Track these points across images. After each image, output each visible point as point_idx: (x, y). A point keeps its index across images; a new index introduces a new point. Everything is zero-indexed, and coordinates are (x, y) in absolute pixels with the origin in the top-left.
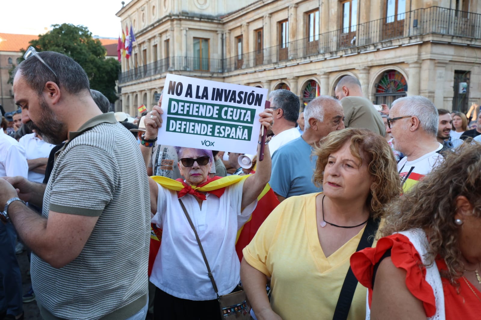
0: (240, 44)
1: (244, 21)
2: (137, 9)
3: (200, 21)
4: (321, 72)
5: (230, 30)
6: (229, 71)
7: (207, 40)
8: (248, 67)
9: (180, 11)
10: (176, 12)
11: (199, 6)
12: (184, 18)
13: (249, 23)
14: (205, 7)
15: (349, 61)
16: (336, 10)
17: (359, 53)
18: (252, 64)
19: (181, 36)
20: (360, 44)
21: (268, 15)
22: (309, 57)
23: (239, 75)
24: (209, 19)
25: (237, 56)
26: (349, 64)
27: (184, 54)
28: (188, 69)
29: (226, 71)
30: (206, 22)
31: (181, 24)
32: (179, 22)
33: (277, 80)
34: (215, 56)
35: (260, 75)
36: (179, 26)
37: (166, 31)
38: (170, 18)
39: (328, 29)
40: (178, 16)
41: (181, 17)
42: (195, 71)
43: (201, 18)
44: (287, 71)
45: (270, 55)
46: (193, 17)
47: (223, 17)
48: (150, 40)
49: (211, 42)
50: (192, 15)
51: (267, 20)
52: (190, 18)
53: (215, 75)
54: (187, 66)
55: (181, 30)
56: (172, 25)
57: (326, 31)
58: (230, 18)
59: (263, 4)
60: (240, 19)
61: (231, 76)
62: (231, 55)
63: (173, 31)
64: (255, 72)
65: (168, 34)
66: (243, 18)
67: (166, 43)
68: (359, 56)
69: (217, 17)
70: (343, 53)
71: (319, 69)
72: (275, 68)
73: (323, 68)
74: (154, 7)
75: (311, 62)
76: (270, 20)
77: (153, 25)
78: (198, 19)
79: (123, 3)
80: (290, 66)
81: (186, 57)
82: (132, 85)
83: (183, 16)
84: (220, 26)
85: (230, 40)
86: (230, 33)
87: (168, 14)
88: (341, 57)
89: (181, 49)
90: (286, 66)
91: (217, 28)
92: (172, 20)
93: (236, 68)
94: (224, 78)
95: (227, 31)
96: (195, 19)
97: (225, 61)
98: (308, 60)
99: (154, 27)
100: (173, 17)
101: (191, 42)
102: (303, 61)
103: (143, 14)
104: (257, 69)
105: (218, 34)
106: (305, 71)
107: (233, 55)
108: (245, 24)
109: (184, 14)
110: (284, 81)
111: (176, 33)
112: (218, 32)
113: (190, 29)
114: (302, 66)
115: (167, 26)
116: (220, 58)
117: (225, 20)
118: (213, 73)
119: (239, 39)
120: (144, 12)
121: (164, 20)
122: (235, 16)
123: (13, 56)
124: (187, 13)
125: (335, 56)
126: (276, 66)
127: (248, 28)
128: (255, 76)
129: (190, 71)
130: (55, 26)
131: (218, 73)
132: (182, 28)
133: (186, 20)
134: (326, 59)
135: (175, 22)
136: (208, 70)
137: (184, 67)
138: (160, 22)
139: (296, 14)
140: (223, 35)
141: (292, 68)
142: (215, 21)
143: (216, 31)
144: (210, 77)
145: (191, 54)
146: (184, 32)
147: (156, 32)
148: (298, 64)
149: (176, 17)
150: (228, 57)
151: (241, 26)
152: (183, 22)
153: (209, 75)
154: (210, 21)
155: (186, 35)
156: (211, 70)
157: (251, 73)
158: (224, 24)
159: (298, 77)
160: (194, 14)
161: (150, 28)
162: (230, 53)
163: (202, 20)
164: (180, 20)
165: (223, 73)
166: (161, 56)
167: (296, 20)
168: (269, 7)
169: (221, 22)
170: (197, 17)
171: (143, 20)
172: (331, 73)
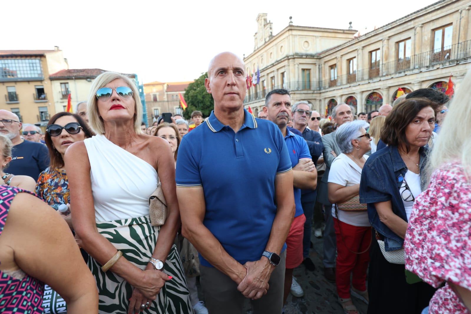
0: (332, 71)
1: (338, 55)
2: (257, 57)
3: (306, 58)
4: (415, 81)
5: (325, 62)
6: (325, 88)
7: (309, 70)
8: (342, 85)
9: (294, 53)
10: (291, 53)
11: (305, 49)
12: (297, 57)
13: (342, 55)
14: (308, 49)
15: (444, 71)
16: (430, 36)
17: (457, 64)
18: (345, 82)
19: (295, 68)
20: (459, 57)
21: (361, 48)
22: (404, 72)
23: (334, 90)
24: (312, 56)
25: (330, 78)
26: (446, 73)
27: (296, 79)
28: (299, 89)
29: (322, 88)
30: (309, 58)
31: (294, 61)
32: (293, 60)
33: (370, 90)
34: (314, 79)
35: (354, 89)
36: (293, 62)
37: (284, 66)
38: (288, 58)
39: (421, 51)
40: (293, 56)
41: (295, 57)
42: (302, 90)
43: (307, 56)
44: (381, 83)
45: (363, 75)
46: (302, 56)
47: (320, 54)
48: (268, 74)
49: (312, 71)
50: (301, 55)
51: (360, 51)
52: (301, 57)
53: (315, 92)
54: (298, 88)
55: (295, 65)
56: (288, 62)
57: (420, 53)
58: (327, 54)
59: (357, 41)
60: (335, 54)
61: (327, 92)
62: (326, 79)
63: (289, 66)
64: (350, 87)
65: (286, 68)
66: (338, 53)
67: (282, 74)
68: (457, 67)
69: (316, 54)
70: (441, 66)
71: (413, 79)
72: (369, 83)
73: (417, 78)
74: (271, 53)
75: (406, 75)
76: (363, 51)
77: (273, 64)
78: (305, 57)
79: (244, 55)
80: (383, 80)
81: (298, 82)
82: (253, 103)
83: (296, 56)
84: (318, 60)
85: (325, 69)
86: (324, 64)
87: (284, 56)
88: (438, 68)
89: (294, 77)
90: (380, 80)
91: (316, 61)
92: (289, 59)
93: (330, 86)
94: (320, 93)
95: (323, 63)
96: (304, 57)
97: (320, 82)
98: (403, 74)
99: (273, 65)
100: (290, 57)
101: (300, 71)
102: (398, 75)
103: (262, 59)
104: (352, 85)
105: (316, 65)
106: (398, 82)
107: (327, 78)
108: (340, 56)
109: (297, 54)
110: (375, 91)
111: (291, 67)
112: (317, 64)
113: (300, 64)
114: (396, 79)
115: (286, 63)
116: (318, 81)
117: (322, 56)
118: (314, 91)
119: (332, 67)
120: (263, 57)
121: (282, 60)
122: (331, 52)
123: (174, 94)
124: (298, 54)
125: (431, 69)
126: (370, 81)
127: (341, 59)
128: (350, 89)
129: (300, 90)
130: (202, 73)
131: (317, 90)
132: (295, 64)
133: (298, 58)
134: (421, 72)
135: (291, 60)
136: (310, 88)
137: (297, 88)
138: (279, 62)
139: (388, 44)
140: (319, 65)
141: (385, 82)
142: (315, 57)
143: (315, 64)
144: (313, 93)
145: (301, 80)
146: (297, 66)
147: (275, 68)
148: (392, 78)
149: (292, 57)
150: (323, 79)
151: (336, 58)
152: (296, 60)
153: (312, 92)
154: (312, 57)
155: (298, 68)
156: (312, 88)
157: (345, 88)
158: (320, 59)
159: (390, 87)
160: (302, 54)
161: (270, 67)
162: (324, 77)
163: (308, 57)
164: (294, 58)
165: (320, 90)
166: (278, 83)
167: (388, 48)
168: (362, 43)
169: (319, 57)
170: (305, 56)
171: (262, 63)
172: (423, 81)
